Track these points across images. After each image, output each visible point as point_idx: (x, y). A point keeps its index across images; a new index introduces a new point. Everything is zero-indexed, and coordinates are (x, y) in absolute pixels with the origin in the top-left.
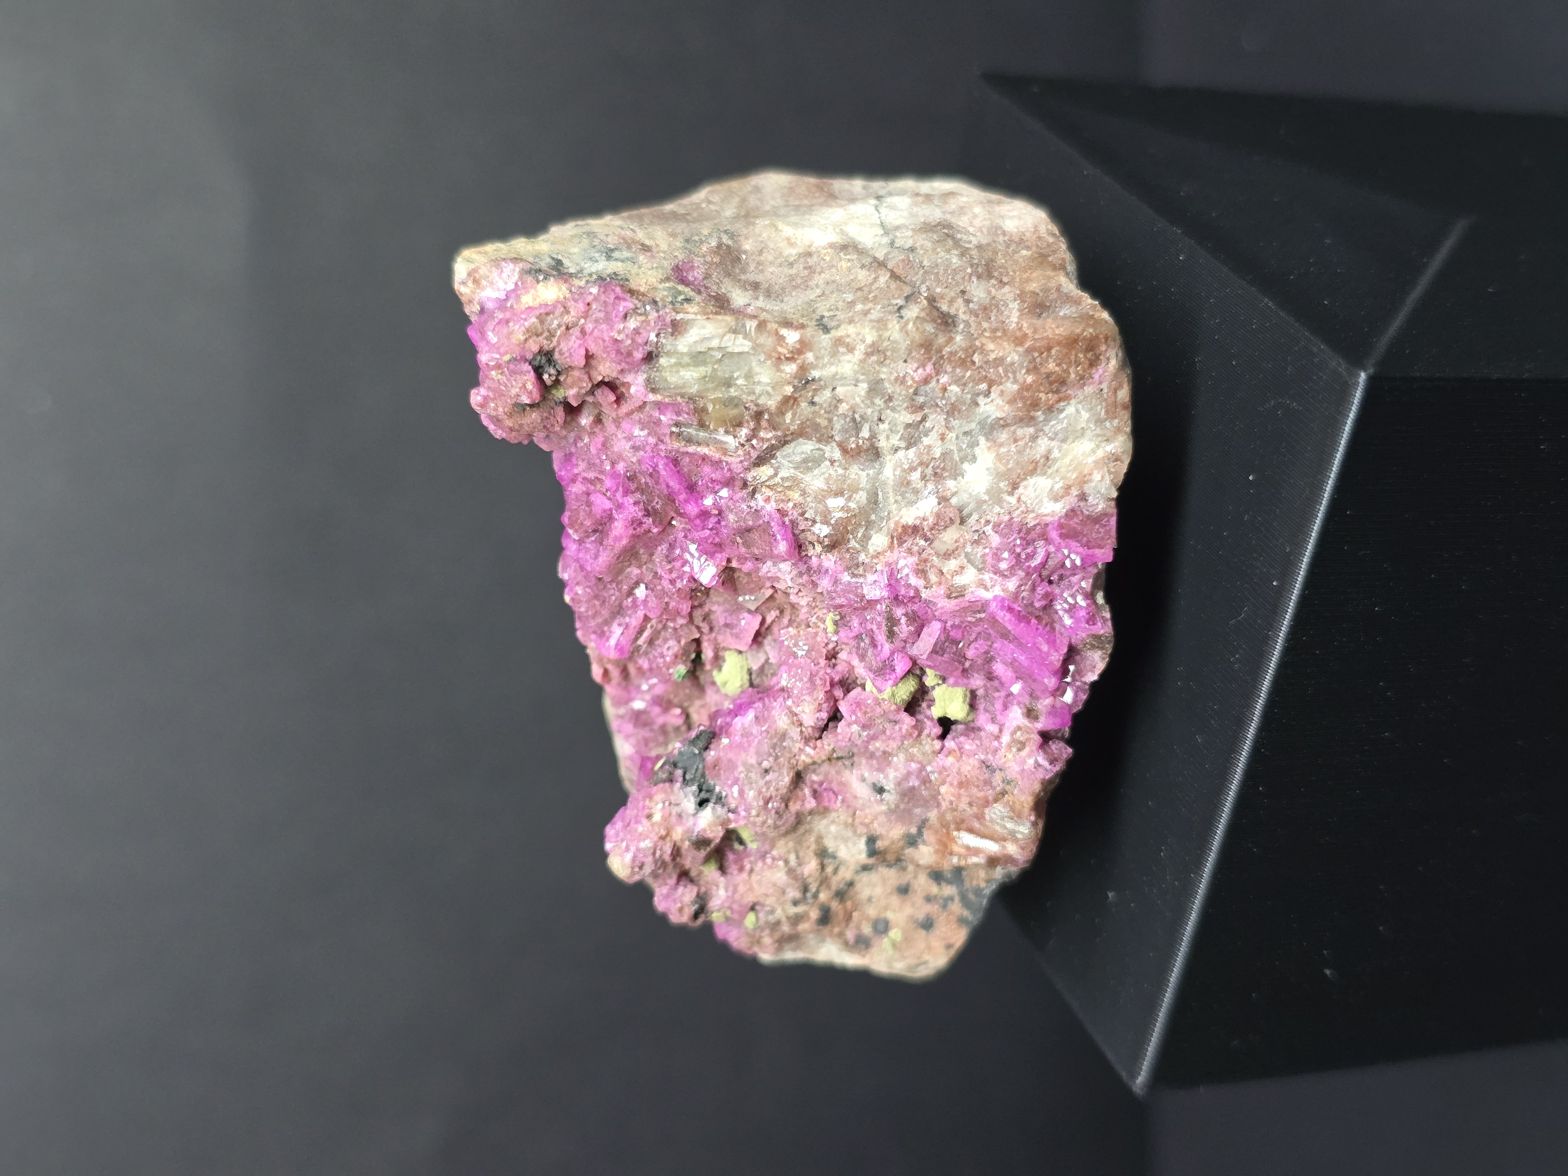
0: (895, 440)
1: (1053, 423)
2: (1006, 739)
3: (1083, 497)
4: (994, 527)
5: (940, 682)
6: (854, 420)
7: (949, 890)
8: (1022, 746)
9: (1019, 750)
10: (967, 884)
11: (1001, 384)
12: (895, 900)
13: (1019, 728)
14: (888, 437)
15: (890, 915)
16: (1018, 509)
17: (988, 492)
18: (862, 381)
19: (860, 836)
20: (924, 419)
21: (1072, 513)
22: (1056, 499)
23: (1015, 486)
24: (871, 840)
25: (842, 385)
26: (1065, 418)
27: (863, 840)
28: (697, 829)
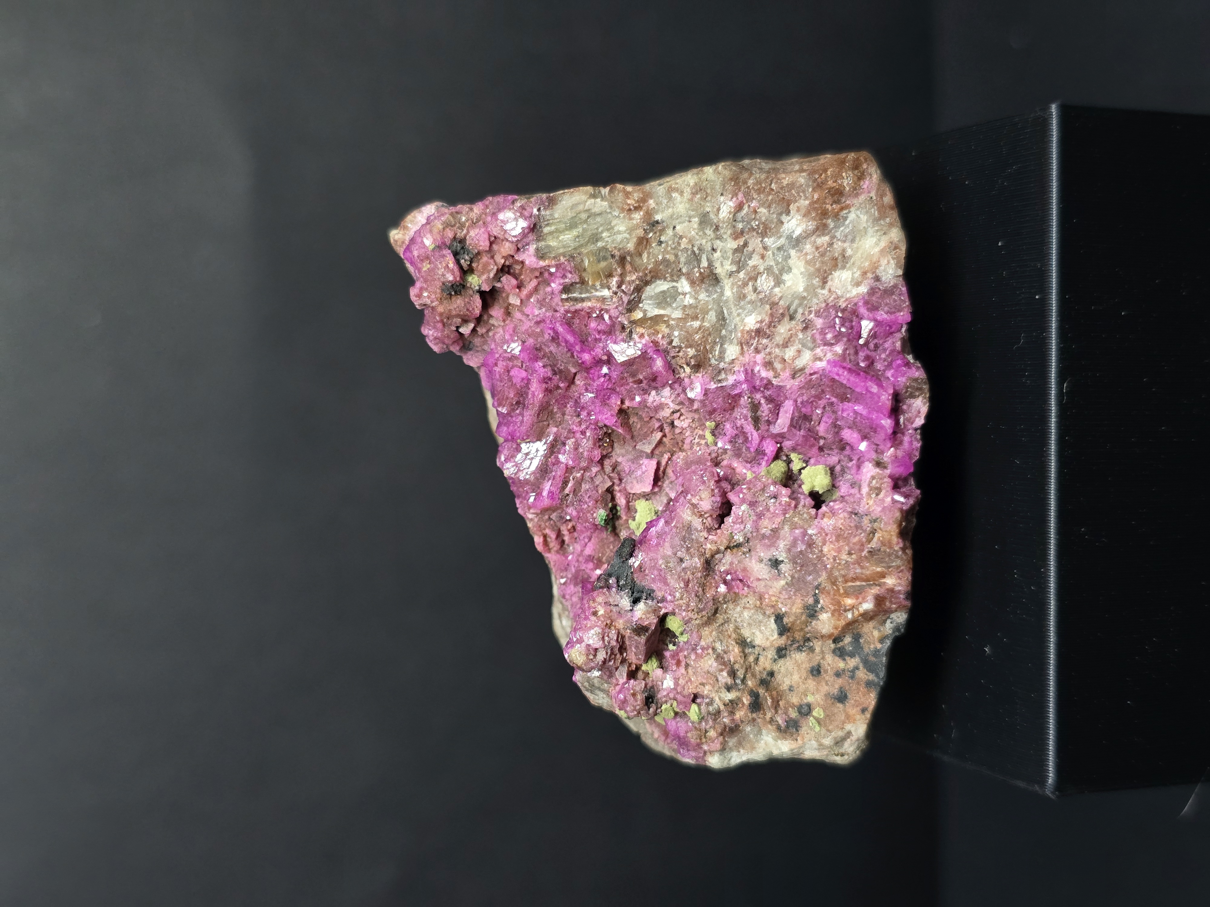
0: (729, 267)
1: (842, 229)
2: (865, 490)
3: (877, 279)
4: (816, 313)
5: (804, 465)
6: (693, 252)
7: (852, 662)
8: (878, 490)
9: (877, 495)
10: (866, 650)
11: (796, 201)
12: (811, 683)
13: (873, 478)
14: (722, 265)
15: (810, 699)
16: (830, 297)
17: (805, 290)
18: (694, 217)
19: (769, 617)
20: (746, 243)
21: (872, 291)
22: (858, 284)
23: (824, 281)
24: (779, 618)
25: (679, 223)
26: (849, 223)
27: (772, 620)
28: (635, 619)
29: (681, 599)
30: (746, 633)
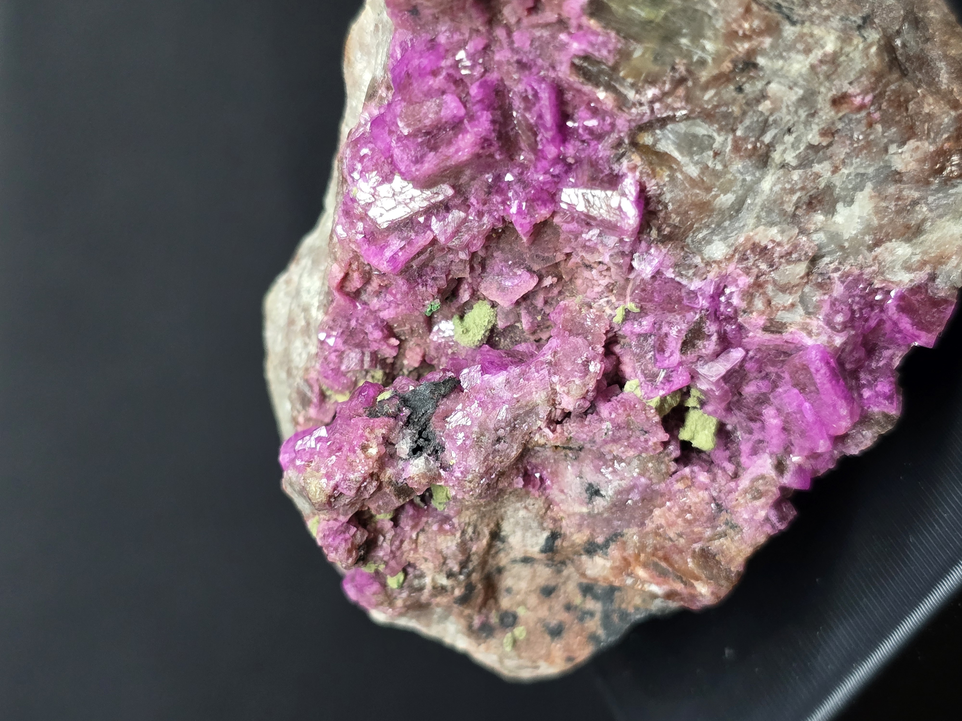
0: (791, 158)
1: (941, 195)
2: (744, 482)
3: (933, 278)
4: (842, 276)
5: (698, 406)
6: (766, 121)
7: (591, 605)
8: (758, 495)
9: (755, 498)
10: (616, 606)
11: (921, 139)
12: (534, 599)
13: (763, 477)
14: (784, 151)
15: (521, 612)
16: (871, 266)
17: (851, 240)
18: (801, 87)
19: (544, 529)
20: (830, 145)
21: (917, 289)
22: (908, 268)
23: (877, 243)
24: (554, 536)
25: (780, 83)
26: (952, 195)
27: (546, 534)
28: (404, 476)
29: (470, 482)
30: (507, 528)
